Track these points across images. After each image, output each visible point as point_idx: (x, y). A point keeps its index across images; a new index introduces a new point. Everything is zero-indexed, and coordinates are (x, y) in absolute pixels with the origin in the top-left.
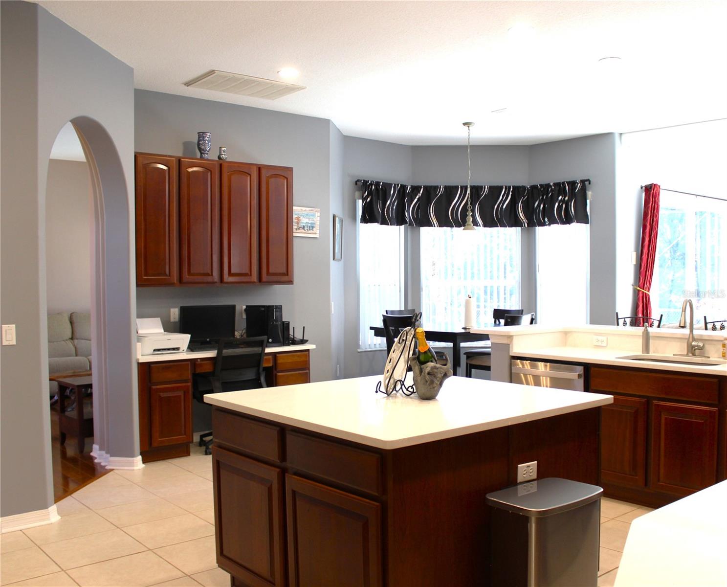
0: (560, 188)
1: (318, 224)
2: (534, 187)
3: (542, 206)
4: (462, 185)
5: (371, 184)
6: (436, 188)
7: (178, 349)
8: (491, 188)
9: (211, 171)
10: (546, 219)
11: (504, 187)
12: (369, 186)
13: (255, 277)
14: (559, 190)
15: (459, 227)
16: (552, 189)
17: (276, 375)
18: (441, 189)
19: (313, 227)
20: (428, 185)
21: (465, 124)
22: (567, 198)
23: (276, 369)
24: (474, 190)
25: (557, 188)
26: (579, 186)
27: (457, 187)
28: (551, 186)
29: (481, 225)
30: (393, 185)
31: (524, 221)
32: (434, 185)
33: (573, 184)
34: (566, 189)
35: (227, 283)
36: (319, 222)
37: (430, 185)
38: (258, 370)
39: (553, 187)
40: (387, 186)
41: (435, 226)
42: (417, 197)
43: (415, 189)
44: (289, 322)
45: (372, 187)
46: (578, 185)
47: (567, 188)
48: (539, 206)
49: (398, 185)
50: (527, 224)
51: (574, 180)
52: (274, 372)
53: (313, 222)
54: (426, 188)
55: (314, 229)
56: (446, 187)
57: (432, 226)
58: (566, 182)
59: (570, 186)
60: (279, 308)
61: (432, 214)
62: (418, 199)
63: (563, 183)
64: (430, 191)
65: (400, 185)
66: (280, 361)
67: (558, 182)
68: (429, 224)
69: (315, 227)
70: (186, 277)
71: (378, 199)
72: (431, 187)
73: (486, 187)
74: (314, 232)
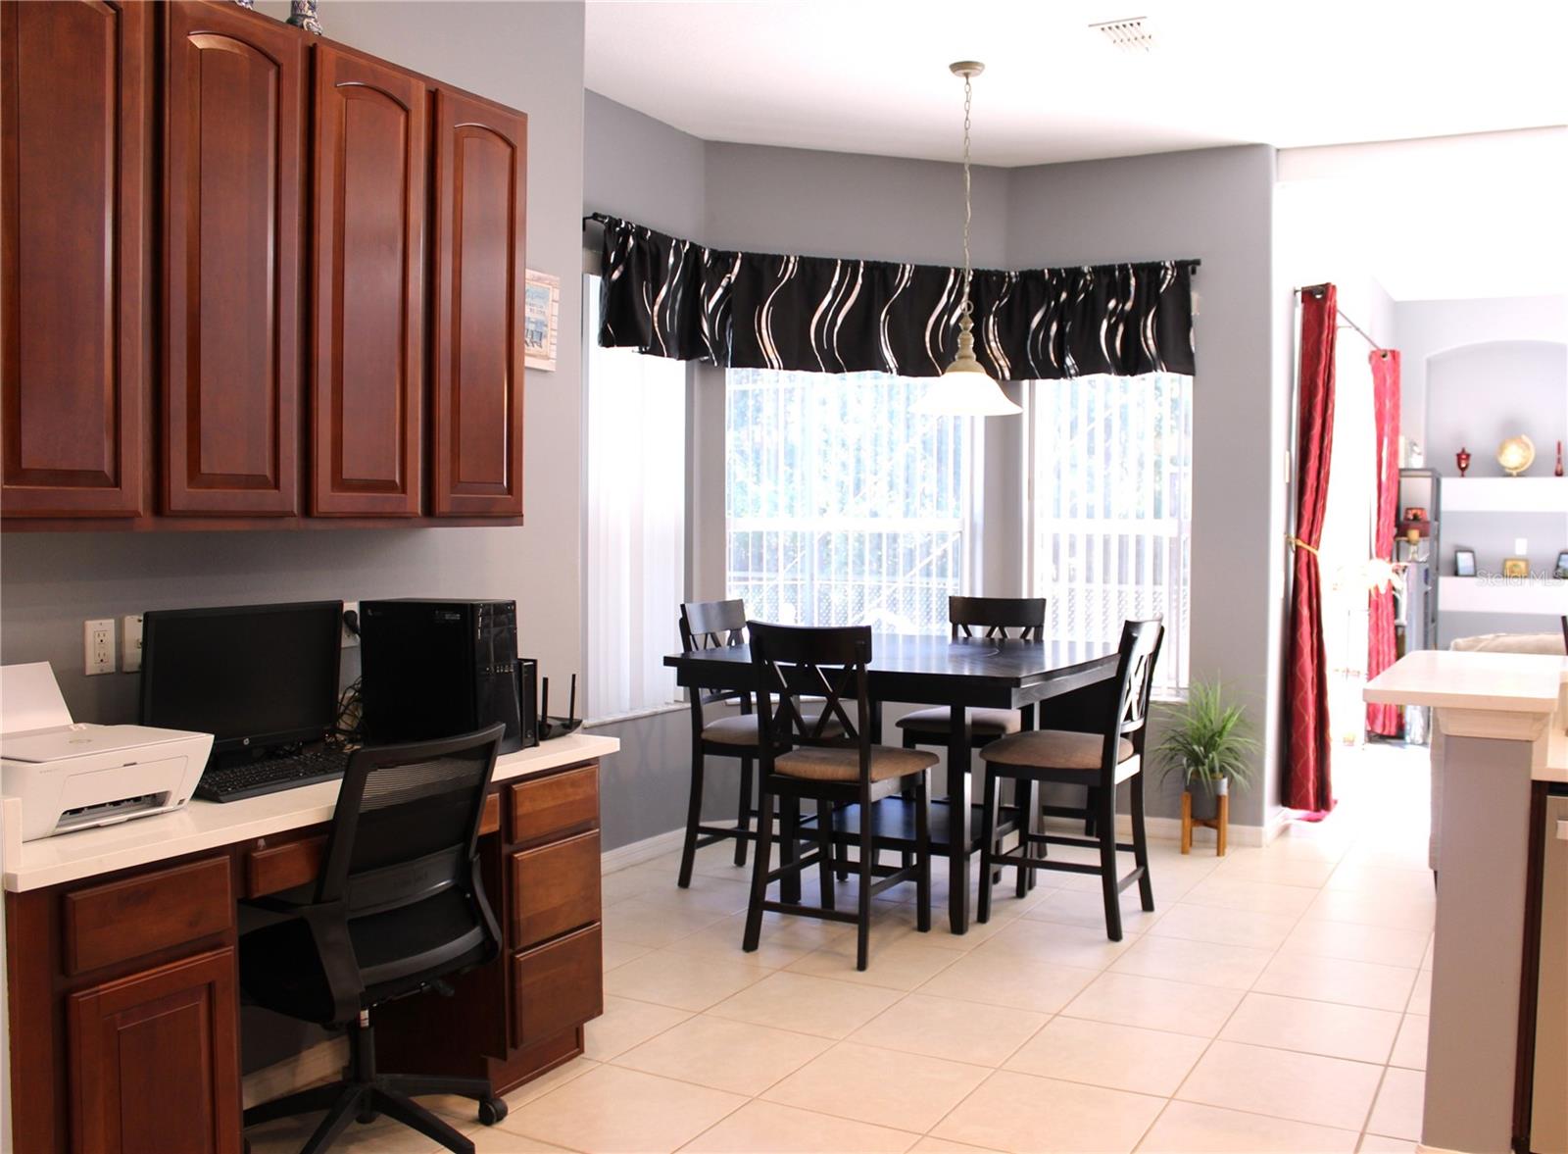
0: (1110, 279)
1: (555, 326)
2: (1030, 277)
3: (1054, 328)
4: (846, 258)
5: (626, 233)
6: (776, 261)
7: (156, 800)
8: (920, 271)
9: (279, 66)
10: (1069, 361)
11: (953, 270)
12: (620, 234)
13: (415, 500)
14: (1109, 285)
15: (836, 372)
16: (1085, 281)
17: (510, 859)
18: (791, 266)
19: (541, 336)
20: (756, 251)
21: (957, 67)
22: (1129, 306)
23: (510, 840)
24: (877, 274)
25: (1105, 281)
26: (1169, 277)
27: (832, 263)
28: (1084, 275)
29: (894, 370)
30: (674, 242)
31: (1002, 362)
32: (771, 253)
33: (1150, 272)
34: (1129, 285)
35: (328, 517)
36: (555, 319)
37: (761, 252)
38: (465, 851)
39: (1088, 278)
40: (661, 242)
41: (772, 367)
42: (724, 283)
43: (723, 260)
44: (535, 661)
45: (626, 241)
46: (1166, 273)
47: (1133, 281)
48: (1045, 324)
49: (684, 243)
50: (1010, 370)
51: (1157, 260)
52: (506, 849)
53: (540, 317)
54: (748, 258)
55: (544, 341)
56: (803, 262)
57: (767, 367)
58: (1132, 265)
59: (1144, 276)
60: (504, 613)
61: (764, 332)
62: (727, 290)
63: (1123, 268)
64: (760, 268)
65: (687, 247)
66: (523, 808)
67: (1107, 263)
68: (756, 360)
69: (546, 337)
70: (181, 492)
71: (643, 277)
72: (764, 257)
73: (908, 267)
74: (543, 351)
